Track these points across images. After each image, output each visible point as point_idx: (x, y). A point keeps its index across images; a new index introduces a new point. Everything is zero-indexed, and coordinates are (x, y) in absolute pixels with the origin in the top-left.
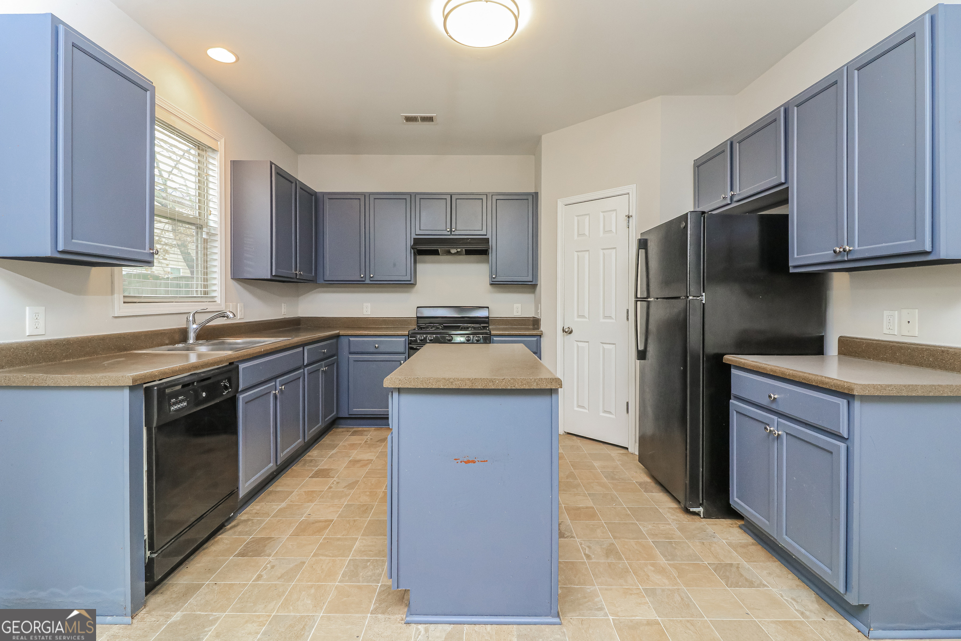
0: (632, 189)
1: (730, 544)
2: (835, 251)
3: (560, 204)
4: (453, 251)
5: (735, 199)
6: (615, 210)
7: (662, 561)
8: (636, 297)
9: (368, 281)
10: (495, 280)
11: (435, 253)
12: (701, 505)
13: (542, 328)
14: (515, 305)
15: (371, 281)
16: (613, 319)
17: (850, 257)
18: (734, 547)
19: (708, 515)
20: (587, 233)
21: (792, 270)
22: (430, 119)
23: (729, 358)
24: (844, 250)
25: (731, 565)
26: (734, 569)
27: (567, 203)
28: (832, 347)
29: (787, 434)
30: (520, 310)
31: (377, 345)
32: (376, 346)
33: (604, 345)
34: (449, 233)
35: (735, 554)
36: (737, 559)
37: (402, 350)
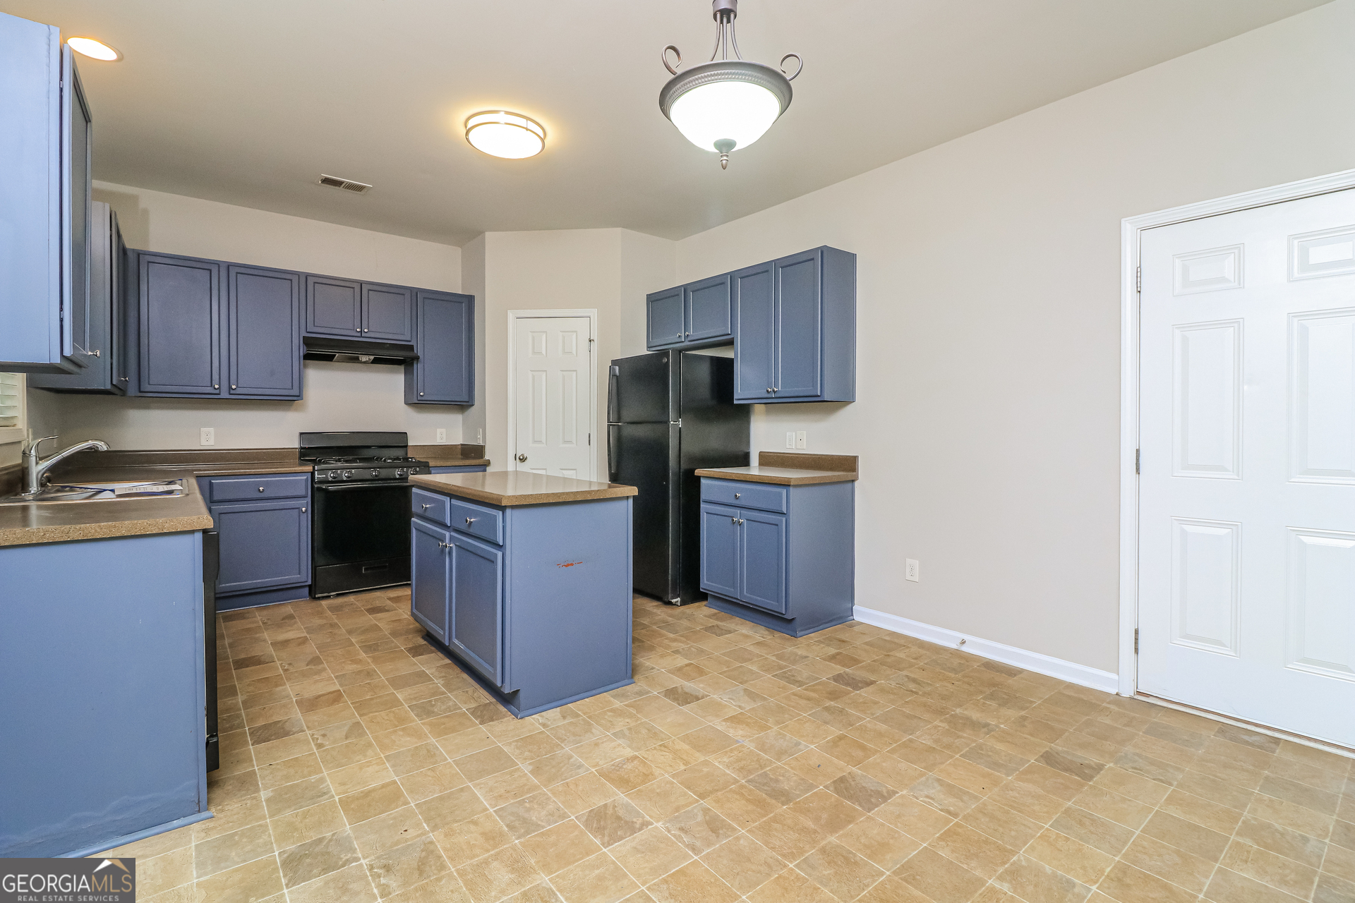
0: (593, 313)
1: (705, 616)
2: (768, 391)
3: (511, 316)
4: (364, 358)
5: (689, 339)
6: (576, 332)
7: (672, 635)
8: (609, 421)
9: (224, 395)
10: (423, 398)
11: (329, 358)
12: (678, 596)
13: (487, 457)
14: (439, 431)
15: (230, 394)
16: (573, 443)
17: (777, 395)
18: (710, 616)
19: (684, 603)
20: (544, 352)
21: (735, 402)
22: (360, 188)
23: (698, 472)
24: (774, 391)
25: (713, 626)
26: (716, 628)
27: (519, 316)
28: (754, 460)
29: (747, 520)
30: (444, 436)
31: (261, 489)
32: (259, 490)
33: (563, 471)
34: (359, 334)
35: (712, 620)
36: (714, 622)
37: (303, 493)
